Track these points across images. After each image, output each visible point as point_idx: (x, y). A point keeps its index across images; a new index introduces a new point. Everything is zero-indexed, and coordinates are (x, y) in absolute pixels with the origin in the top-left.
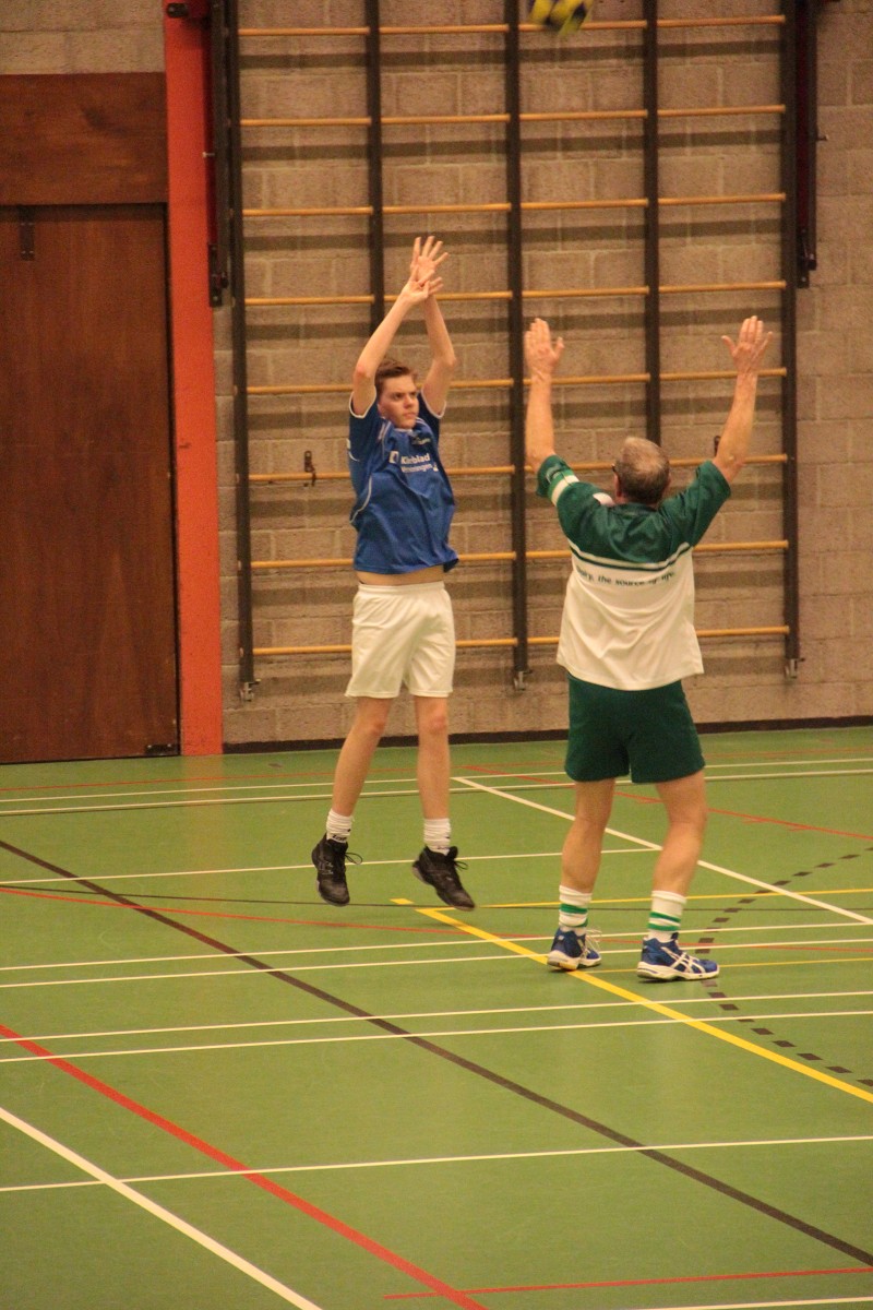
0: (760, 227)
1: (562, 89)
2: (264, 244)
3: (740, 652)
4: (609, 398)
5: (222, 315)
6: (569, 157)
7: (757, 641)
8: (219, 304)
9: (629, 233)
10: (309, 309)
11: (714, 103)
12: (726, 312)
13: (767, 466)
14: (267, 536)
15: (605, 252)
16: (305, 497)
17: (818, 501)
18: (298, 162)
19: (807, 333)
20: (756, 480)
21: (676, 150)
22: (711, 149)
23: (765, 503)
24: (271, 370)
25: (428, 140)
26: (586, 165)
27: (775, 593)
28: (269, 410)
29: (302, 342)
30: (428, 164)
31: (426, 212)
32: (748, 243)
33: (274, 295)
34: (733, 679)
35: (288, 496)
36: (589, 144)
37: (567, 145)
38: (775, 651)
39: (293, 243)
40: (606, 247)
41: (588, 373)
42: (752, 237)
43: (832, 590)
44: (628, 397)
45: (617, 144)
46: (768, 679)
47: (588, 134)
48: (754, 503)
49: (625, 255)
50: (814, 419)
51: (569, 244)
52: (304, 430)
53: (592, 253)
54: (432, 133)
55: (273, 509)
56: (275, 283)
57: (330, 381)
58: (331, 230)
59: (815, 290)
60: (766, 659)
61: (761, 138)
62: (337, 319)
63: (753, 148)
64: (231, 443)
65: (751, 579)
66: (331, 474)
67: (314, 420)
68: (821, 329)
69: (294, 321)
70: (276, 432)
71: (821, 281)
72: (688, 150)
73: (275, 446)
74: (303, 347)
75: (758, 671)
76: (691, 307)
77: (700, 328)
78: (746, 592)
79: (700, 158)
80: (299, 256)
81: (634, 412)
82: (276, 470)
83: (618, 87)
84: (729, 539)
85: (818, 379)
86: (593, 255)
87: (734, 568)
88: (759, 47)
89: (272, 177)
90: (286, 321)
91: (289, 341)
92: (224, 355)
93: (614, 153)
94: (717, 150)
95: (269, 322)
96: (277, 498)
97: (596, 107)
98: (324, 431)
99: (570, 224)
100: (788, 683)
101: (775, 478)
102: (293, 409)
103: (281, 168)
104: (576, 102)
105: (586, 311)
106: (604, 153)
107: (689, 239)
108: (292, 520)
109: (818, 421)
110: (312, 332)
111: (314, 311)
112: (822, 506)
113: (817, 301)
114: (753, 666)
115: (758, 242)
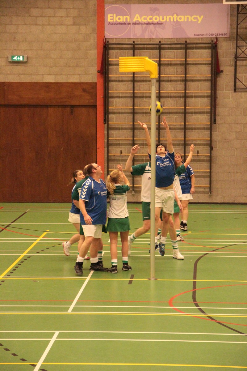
0: (207, 113)
1: (170, 87)
2: (114, 113)
3: (201, 190)
4: (178, 143)
5: (106, 125)
6: (171, 99)
7: (205, 188)
8: (105, 123)
9: (182, 113)
10: (122, 125)
11: (198, 90)
12: (200, 128)
13: (207, 156)
14: (113, 165)
15: (177, 116)
16: (121, 158)
17: (217, 163)
18: (121, 99)
19: (215, 132)
20: (205, 159)
21: (191, 98)
22: (198, 98)
23: (207, 163)
24: (115, 135)
25: (145, 95)
26: (174, 101)
27: (208, 179)
28: (115, 142)
29: (121, 131)
30: (145, 100)
31: (144, 108)
32: (205, 115)
33: (116, 122)
34: (200, 194)
35: (117, 158)
36: (175, 97)
37: (171, 97)
38: (208, 190)
39: (119, 113)
40: (178, 115)
41: (174, 138)
42: (205, 114)
43: (219, 179)
44: (181, 143)
45: (180, 97)
46: (206, 195)
47: (175, 95)
48: (205, 163)
49: (181, 117)
50: (216, 148)
51: (170, 115)
52: (121, 146)
53: (175, 116)
54: (146, 94)
55: (114, 160)
56: (116, 120)
57: (126, 138)
58: (126, 111)
59: (217, 124)
60: (206, 191)
61: (207, 97)
62: (127, 127)
63: (206, 98)
64: (107, 148)
65: (204, 177)
66: (126, 154)
67: (123, 144)
68: (218, 132)
69: (119, 127)
70: (115, 146)
71: (218, 123)
72: (193, 98)
73: (115, 149)
74: (120, 132)
75: (205, 193)
76: (193, 127)
77: (195, 131)
78: (203, 179)
79: (196, 100)
80: (121, 115)
81: (182, 145)
82: (115, 153)
83: (180, 87)
84: (200, 169)
85: (217, 141)
86: (175, 117)
87: (201, 174)
88: (207, 80)
89: (116, 101)
90: (118, 127)
91: (118, 130)
92: (106, 132)
93: (179, 98)
94: (199, 99)
95: (115, 127)
96: (115, 158)
97: (176, 90)
98: (124, 146)
99: (171, 111)
100: (210, 196)
101: (209, 159)
102: (119, 142)
103: (117, 100)
104: (172, 89)
105: (174, 127)
106: (177, 98)
107: (193, 115)
108: (118, 162)
109: (217, 148)
110: (122, 129)
111: (123, 125)
112: (218, 164)
113: (218, 126)
114: (204, 192)
115: (207, 115)
